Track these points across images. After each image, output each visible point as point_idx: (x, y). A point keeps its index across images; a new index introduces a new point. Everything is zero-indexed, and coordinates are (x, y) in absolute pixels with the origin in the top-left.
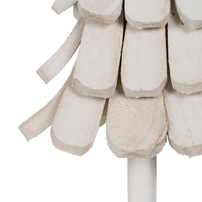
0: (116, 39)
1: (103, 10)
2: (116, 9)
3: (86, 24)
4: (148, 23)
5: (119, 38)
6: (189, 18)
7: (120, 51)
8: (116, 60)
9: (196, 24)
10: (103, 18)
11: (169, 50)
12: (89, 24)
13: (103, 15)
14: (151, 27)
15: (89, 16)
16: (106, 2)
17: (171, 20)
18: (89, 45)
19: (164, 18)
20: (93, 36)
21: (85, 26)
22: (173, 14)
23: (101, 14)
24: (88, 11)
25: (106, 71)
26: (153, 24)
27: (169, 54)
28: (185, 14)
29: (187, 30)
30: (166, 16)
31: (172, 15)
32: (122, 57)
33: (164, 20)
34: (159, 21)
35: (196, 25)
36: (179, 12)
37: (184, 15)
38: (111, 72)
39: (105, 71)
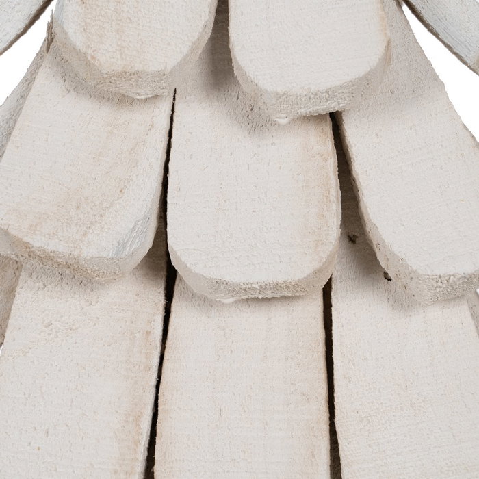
0: (138, 335)
1: (84, 235)
2: (134, 228)
3: (23, 276)
4: (256, 286)
5: (148, 333)
6: (414, 268)
7: (154, 382)
8: (137, 419)
9: (440, 287)
10: (83, 266)
11: (335, 377)
12: (34, 276)
13: (84, 255)
14: (269, 296)
15: (30, 256)
16: (97, 203)
17: (344, 260)
18: (33, 362)
19: (317, 265)
20: (49, 325)
21: (20, 285)
22: (352, 239)
23: (76, 253)
24: (25, 239)
25: (95, 467)
26: (277, 286)
27: (335, 395)
28: (395, 249)
29: (405, 302)
30: (325, 256)
31: (347, 240)
32: (160, 408)
33: (318, 272)
34: (297, 279)
35: (438, 290)
36: (373, 236)
37: (393, 254)
38: (116, 472)
39: (91, 465)
